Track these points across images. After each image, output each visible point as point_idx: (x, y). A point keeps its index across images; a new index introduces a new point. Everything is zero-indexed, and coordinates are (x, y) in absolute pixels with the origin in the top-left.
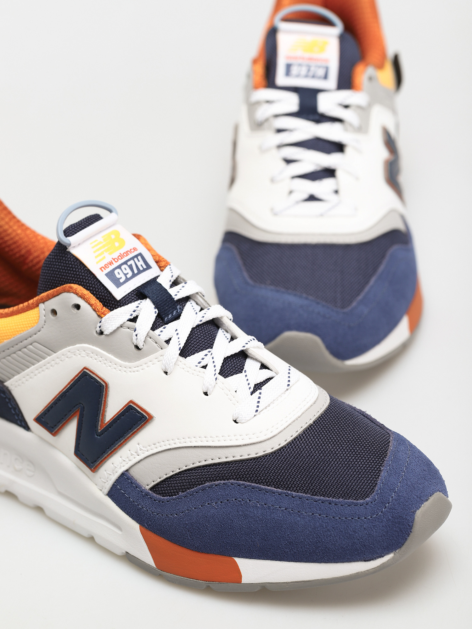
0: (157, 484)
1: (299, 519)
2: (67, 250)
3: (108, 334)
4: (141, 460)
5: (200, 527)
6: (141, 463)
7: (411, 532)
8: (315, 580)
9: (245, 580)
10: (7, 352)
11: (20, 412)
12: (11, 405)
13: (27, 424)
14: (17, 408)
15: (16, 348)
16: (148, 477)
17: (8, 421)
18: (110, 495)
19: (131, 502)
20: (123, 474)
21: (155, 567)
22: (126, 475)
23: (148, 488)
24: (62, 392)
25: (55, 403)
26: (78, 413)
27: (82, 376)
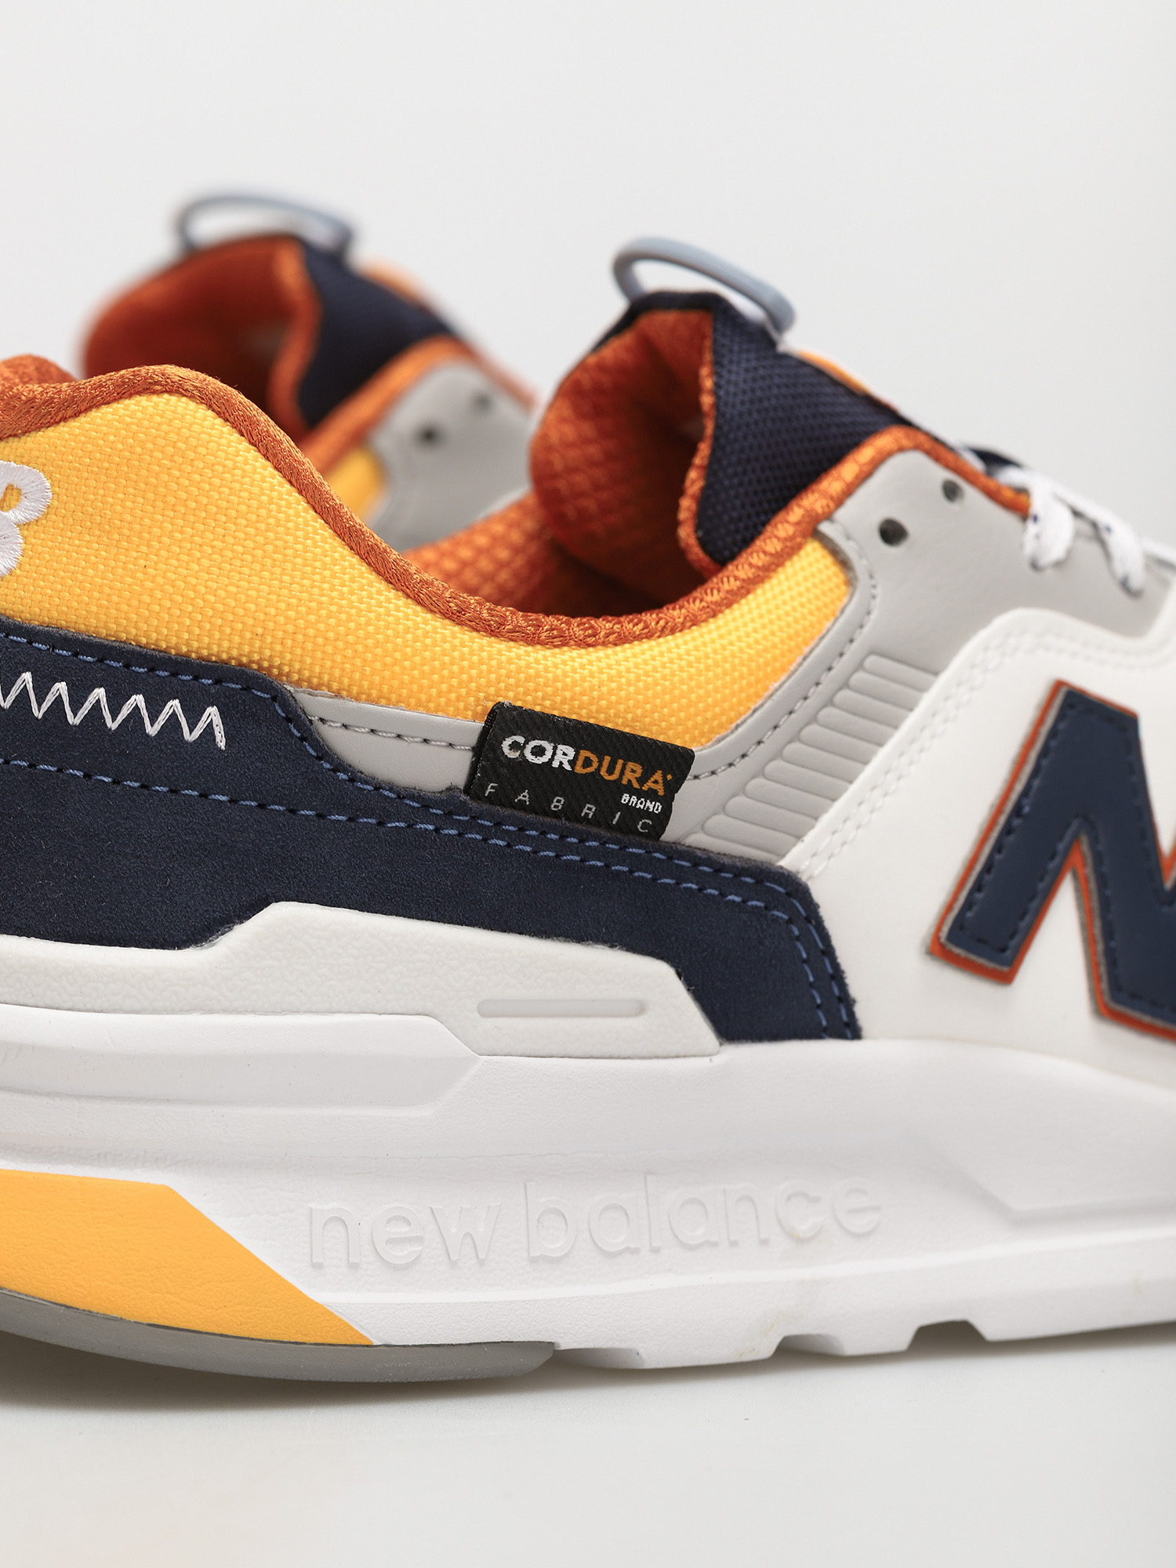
10: (788, 724)
11: (836, 966)
12: (810, 945)
13: (851, 1014)
14: (829, 951)
15: (817, 695)
17: (774, 1037)
24: (1019, 787)
25: (998, 848)
26: (1075, 858)
27: (1061, 716)
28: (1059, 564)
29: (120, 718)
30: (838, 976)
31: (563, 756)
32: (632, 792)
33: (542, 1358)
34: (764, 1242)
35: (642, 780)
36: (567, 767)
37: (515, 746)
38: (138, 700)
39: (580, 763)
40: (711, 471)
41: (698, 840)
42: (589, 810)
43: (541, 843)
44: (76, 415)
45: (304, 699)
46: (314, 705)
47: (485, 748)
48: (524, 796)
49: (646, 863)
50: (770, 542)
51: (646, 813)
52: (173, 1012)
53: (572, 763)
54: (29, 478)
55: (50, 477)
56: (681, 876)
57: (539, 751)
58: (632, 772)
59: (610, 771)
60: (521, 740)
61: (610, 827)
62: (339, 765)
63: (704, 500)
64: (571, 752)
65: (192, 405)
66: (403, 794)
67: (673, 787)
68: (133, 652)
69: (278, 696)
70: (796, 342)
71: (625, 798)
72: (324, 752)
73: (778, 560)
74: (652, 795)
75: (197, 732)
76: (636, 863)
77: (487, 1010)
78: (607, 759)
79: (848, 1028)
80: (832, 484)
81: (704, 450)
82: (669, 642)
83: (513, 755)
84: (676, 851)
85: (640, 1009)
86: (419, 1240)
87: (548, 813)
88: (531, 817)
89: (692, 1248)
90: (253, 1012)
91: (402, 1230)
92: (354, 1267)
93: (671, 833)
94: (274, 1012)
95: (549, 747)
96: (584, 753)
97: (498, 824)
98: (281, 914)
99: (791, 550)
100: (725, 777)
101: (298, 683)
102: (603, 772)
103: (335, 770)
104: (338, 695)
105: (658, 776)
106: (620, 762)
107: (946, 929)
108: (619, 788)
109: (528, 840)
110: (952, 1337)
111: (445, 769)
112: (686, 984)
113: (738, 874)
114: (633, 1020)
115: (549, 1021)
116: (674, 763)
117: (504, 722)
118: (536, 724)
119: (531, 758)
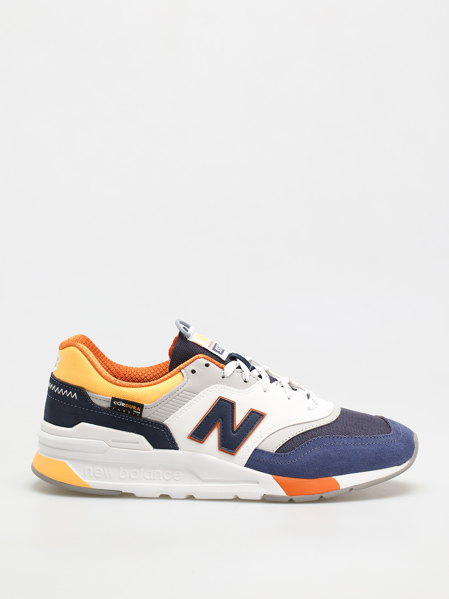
0: (279, 449)
1: (363, 447)
2: (188, 340)
3: (229, 376)
4: (264, 440)
5: (313, 462)
6: (264, 441)
7: (415, 448)
8: (377, 479)
9: (341, 487)
11: (173, 439)
12: (168, 435)
13: (177, 446)
14: (172, 436)
16: (272, 446)
17: (163, 449)
18: (247, 465)
19: (265, 463)
20: (255, 449)
21: (286, 495)
22: (258, 450)
23: (274, 452)
24: (208, 413)
25: (203, 422)
26: (218, 425)
27: (219, 402)
31: (123, 405)
32: (135, 410)
33: (120, 493)
34: (160, 480)
36: (124, 406)
37: (115, 403)
39: (126, 406)
41: (149, 418)
42: (129, 412)
43: (122, 417)
46: (89, 394)
47: (112, 403)
48: (119, 410)
49: (139, 421)
51: (138, 413)
52: (67, 437)
53: (125, 405)
56: (145, 423)
58: (135, 407)
59: (131, 407)
60: (116, 402)
61: (133, 415)
62: (92, 403)
66: (101, 408)
67: (142, 410)
69: (85, 392)
71: (134, 411)
72: (90, 401)
74: (138, 411)
75: (74, 396)
77: (113, 441)
78: (130, 405)
79: (176, 449)
84: (144, 419)
85: (138, 443)
86: (101, 474)
87: (123, 413)
89: (147, 479)
90: (77, 438)
91: (99, 472)
92: (91, 477)
93: (142, 417)
94: (80, 438)
95: (121, 403)
96: (126, 404)
97: (115, 414)
98: (83, 424)
99: (176, 373)
100: (154, 409)
101: (87, 390)
102: (130, 407)
104: (92, 393)
105: (139, 408)
106: (132, 406)
107: (191, 434)
108: (133, 410)
109: (120, 416)
110: (191, 497)
111: (107, 405)
112: (147, 439)
113: (155, 423)
114: (136, 444)
115: (123, 443)
116: (141, 406)
117: (114, 399)
118: (118, 400)
119: (118, 405)
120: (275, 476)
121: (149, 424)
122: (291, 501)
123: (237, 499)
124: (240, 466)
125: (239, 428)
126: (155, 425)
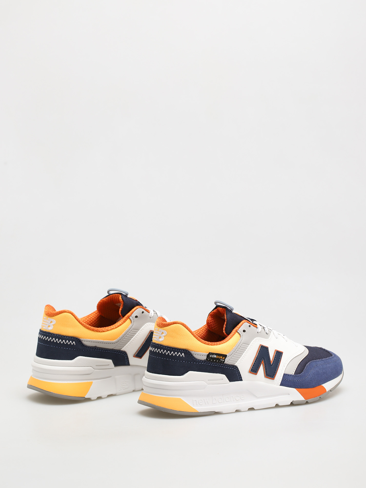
0: (295, 372)
2: (232, 312)
4: (287, 368)
9: (327, 390)
10: (235, 351)
11: (240, 374)
12: (238, 372)
13: (242, 378)
14: (239, 373)
15: (238, 348)
16: (292, 372)
17: (234, 381)
18: (281, 385)
19: (291, 381)
20: (284, 374)
21: (304, 400)
22: (285, 374)
23: (294, 374)
24: (257, 356)
25: (255, 362)
26: (262, 362)
27: (261, 348)
28: (260, 332)
29: (175, 355)
30: (240, 375)
31: (215, 356)
32: (221, 359)
33: (214, 413)
34: (234, 401)
35: (222, 358)
38: (176, 353)
40: (226, 325)
41: (227, 363)
42: (217, 361)
43: (213, 364)
44: (169, 326)
45: (191, 352)
46: (192, 353)
47: (208, 356)
48: (212, 360)
50: (232, 333)
51: (223, 361)
52: (180, 382)
54: (164, 331)
55: (167, 331)
56: (226, 366)
57: (213, 356)
58: (222, 357)
61: (219, 362)
62: (195, 358)
63: (225, 328)
64: (216, 356)
65: (180, 325)
66: (201, 360)
67: (225, 358)
68: (175, 348)
69: (189, 352)
70: (234, 311)
72: (193, 357)
73: (234, 335)
74: (223, 359)
75: (182, 355)
76: (222, 366)
77: (208, 380)
79: (241, 380)
80: (238, 326)
81: (225, 323)
82: (224, 344)
83: (211, 357)
84: (225, 364)
85: (222, 379)
86: (203, 402)
87: (214, 361)
88: (212, 362)
89: (227, 402)
91: (201, 401)
93: (225, 363)
94: (189, 382)
96: (217, 356)
97: (209, 363)
98: (190, 372)
99: (235, 333)
100: (230, 357)
101: (191, 351)
103: (194, 358)
104: (194, 351)
105: (224, 357)
106: (220, 356)
107: (250, 370)
108: (220, 359)
109: (212, 364)
110: (252, 409)
111: (204, 358)
112: (226, 377)
113: (231, 366)
114: (222, 381)
115: (214, 381)
116: (225, 356)
117: (210, 354)
118: (213, 354)
119: (212, 357)
120: (297, 389)
121: (228, 367)
122: (307, 403)
123: (277, 406)
124: (277, 386)
125: (273, 363)
126: (231, 367)
